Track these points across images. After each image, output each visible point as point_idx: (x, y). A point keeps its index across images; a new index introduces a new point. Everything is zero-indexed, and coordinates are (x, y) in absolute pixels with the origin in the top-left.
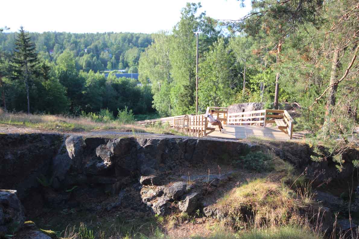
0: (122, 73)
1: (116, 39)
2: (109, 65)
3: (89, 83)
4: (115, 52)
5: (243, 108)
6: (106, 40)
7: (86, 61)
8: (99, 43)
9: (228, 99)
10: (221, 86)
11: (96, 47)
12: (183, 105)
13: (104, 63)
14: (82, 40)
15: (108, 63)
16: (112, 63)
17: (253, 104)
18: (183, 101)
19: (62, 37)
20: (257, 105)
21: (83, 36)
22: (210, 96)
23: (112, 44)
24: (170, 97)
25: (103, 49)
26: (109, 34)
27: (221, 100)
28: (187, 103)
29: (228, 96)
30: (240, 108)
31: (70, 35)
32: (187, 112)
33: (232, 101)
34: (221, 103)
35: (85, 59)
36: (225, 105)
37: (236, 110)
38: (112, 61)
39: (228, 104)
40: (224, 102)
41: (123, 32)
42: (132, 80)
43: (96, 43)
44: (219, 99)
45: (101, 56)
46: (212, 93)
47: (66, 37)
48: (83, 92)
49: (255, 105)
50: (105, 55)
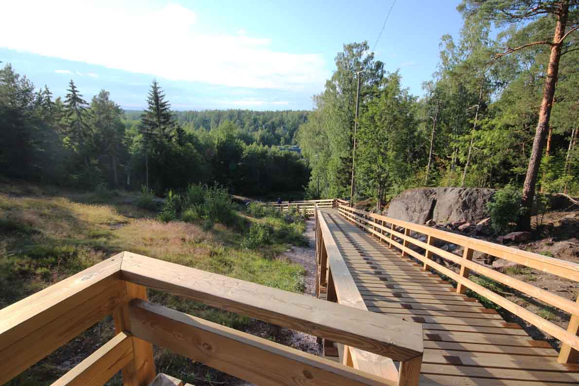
0: (293, 148)
1: (292, 117)
2: (282, 140)
3: (246, 154)
4: (290, 128)
5: (433, 196)
6: (284, 117)
7: (260, 136)
8: (276, 120)
9: (403, 177)
10: (391, 154)
11: (273, 123)
12: (339, 183)
13: (278, 138)
14: (261, 117)
15: (282, 138)
16: (286, 139)
17: (457, 190)
18: (339, 178)
19: (244, 114)
20: (467, 194)
21: (263, 113)
22: (372, 172)
23: (289, 121)
24: (327, 173)
25: (279, 125)
26: (287, 112)
27: (390, 179)
28: (344, 182)
29: (404, 174)
30: (428, 197)
31: (251, 113)
32: (344, 193)
33: (409, 183)
34: (390, 185)
35: (260, 134)
36: (397, 189)
37: (418, 199)
38: (286, 136)
39: (402, 188)
40: (396, 183)
41: (300, 110)
42: (295, 153)
43: (274, 119)
44: (387, 177)
45: (276, 132)
46: (374, 167)
47: (248, 114)
48: (239, 164)
49: (463, 193)
50: (279, 131)
